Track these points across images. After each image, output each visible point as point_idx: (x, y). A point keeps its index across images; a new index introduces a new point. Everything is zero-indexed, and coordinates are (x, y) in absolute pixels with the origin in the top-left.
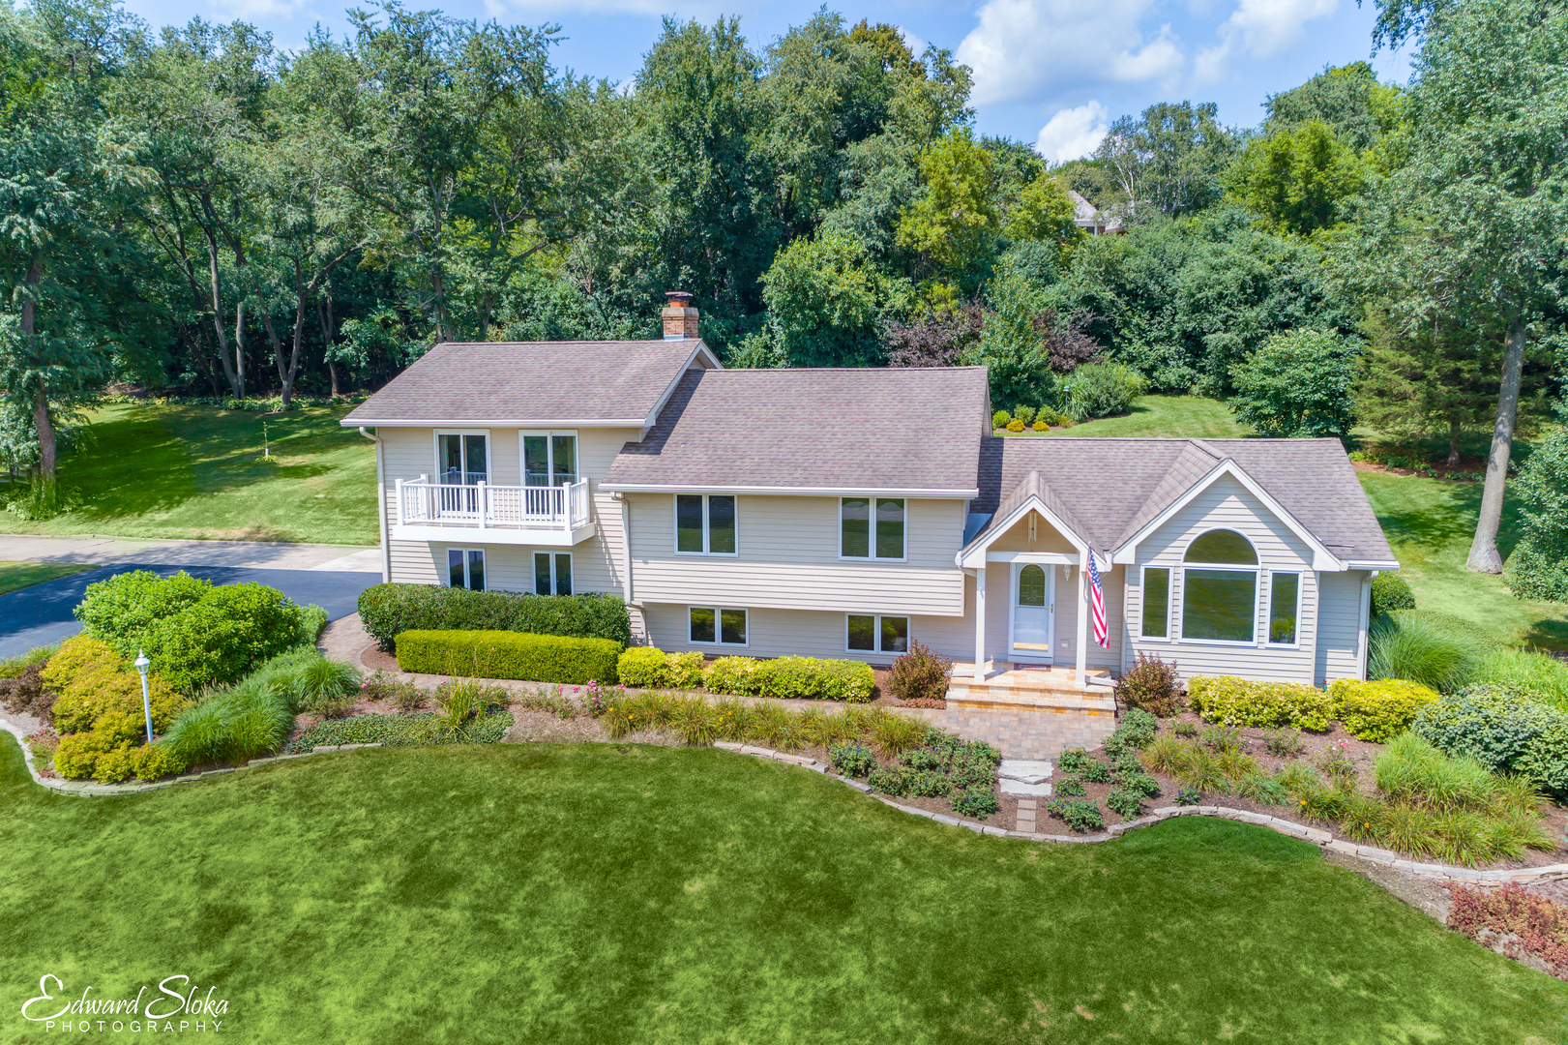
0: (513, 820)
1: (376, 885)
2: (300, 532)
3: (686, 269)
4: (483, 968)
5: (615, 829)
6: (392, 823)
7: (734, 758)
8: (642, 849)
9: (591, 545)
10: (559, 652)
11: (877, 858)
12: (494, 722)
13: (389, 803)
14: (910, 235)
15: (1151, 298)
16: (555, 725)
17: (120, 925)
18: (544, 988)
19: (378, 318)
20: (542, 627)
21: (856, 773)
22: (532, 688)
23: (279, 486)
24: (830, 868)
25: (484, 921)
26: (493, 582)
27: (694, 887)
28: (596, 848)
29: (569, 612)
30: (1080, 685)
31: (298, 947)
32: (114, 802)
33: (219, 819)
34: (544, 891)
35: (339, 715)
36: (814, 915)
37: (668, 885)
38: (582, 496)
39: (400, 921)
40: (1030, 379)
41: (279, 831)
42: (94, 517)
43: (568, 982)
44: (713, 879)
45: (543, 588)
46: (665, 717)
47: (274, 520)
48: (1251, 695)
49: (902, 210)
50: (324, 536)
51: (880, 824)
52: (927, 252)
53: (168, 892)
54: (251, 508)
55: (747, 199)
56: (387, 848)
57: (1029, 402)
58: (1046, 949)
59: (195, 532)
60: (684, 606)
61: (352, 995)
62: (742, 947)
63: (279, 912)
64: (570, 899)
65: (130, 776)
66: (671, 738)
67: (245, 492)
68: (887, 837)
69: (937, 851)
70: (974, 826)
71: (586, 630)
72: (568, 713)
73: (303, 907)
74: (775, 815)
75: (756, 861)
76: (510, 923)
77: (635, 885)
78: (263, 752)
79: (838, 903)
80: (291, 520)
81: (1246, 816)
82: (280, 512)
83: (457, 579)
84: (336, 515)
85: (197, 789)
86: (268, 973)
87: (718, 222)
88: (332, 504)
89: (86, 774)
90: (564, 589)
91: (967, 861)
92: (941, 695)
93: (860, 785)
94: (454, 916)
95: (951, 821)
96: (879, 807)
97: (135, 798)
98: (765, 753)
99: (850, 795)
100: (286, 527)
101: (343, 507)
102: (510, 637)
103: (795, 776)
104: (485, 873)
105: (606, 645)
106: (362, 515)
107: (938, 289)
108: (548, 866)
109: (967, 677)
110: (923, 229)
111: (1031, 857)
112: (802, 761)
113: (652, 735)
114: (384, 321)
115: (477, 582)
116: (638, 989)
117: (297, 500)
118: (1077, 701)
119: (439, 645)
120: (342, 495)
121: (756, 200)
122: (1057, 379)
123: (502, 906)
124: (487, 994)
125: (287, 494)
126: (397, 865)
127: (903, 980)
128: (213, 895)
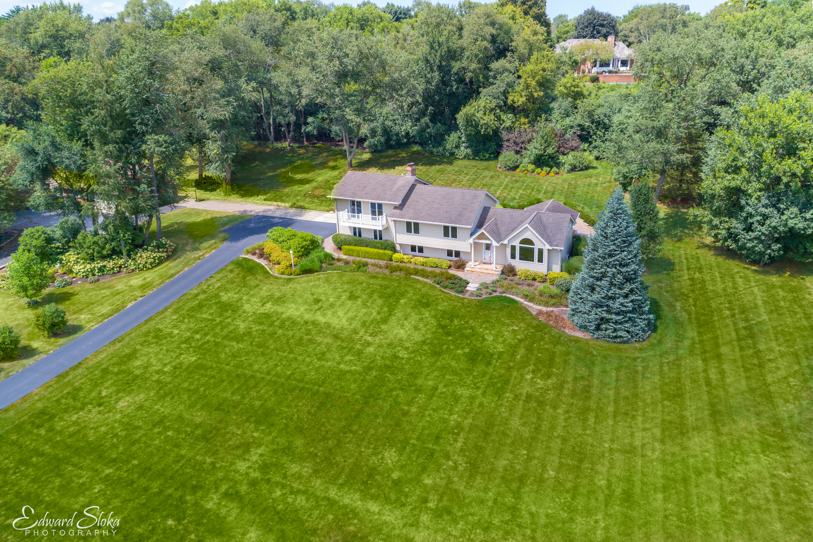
0: (369, 288)
1: (344, 297)
2: (307, 206)
3: (430, 108)
4: (364, 311)
5: (389, 291)
6: (346, 287)
7: (414, 279)
8: (393, 294)
9: (387, 229)
10: (379, 253)
11: (437, 299)
12: (365, 268)
13: (345, 283)
14: (513, 101)
15: (605, 124)
16: (378, 270)
17: (300, 301)
18: (375, 314)
19: (320, 116)
20: (375, 247)
21: (438, 284)
22: (373, 261)
23: (296, 188)
24: (428, 300)
25: (364, 304)
26: (363, 235)
27: (402, 301)
28: (385, 293)
29: (382, 244)
30: (494, 269)
31: (332, 305)
32: (290, 279)
33: (312, 284)
34: (375, 300)
35: (332, 264)
36: (423, 307)
37: (398, 301)
38: (385, 218)
39: (349, 303)
40: (549, 157)
41: (324, 287)
42: (243, 196)
43: (379, 313)
44: (406, 300)
45: (376, 238)
46: (401, 270)
47: (298, 201)
48: (528, 273)
49: (510, 90)
50: (313, 208)
51: (440, 293)
52: (519, 107)
53: (306, 296)
54: (289, 196)
55: (452, 86)
56: (345, 291)
57: (548, 166)
58: (461, 314)
59: (275, 203)
60: (408, 245)
61: (343, 313)
62: (409, 310)
63: (327, 300)
64: (380, 302)
65: (291, 274)
66: (402, 275)
67: (287, 190)
68: (440, 295)
69: (448, 298)
70: (457, 295)
71: (385, 249)
72: (381, 267)
73: (331, 300)
74: (420, 290)
75: (414, 298)
76: (369, 304)
77: (391, 300)
78: (317, 271)
79: (427, 305)
80: (303, 201)
81: (511, 296)
82: (299, 198)
83: (355, 234)
84: (316, 201)
85: (305, 278)
86: (327, 309)
87: (442, 93)
88: (314, 196)
89: (283, 273)
90: (381, 238)
91: (453, 300)
92: (464, 268)
93: (438, 286)
94: (359, 303)
95: (453, 294)
96: (441, 290)
97: (293, 279)
98: (421, 279)
99: (436, 288)
100: (302, 204)
101: (318, 197)
102: (368, 249)
103: (426, 283)
104: (364, 296)
105: (389, 252)
106: (323, 201)
107: (523, 120)
108: (376, 296)
109: (470, 266)
110: (518, 98)
111: (466, 300)
112: (428, 281)
113: (398, 273)
114: (323, 118)
115: (360, 235)
116: (390, 315)
117: (303, 193)
118: (493, 272)
119: (352, 250)
120: (317, 192)
121: (455, 87)
122: (561, 157)
123: (367, 302)
124: (365, 314)
125: (300, 191)
126: (348, 294)
127: (435, 317)
128: (314, 297)
